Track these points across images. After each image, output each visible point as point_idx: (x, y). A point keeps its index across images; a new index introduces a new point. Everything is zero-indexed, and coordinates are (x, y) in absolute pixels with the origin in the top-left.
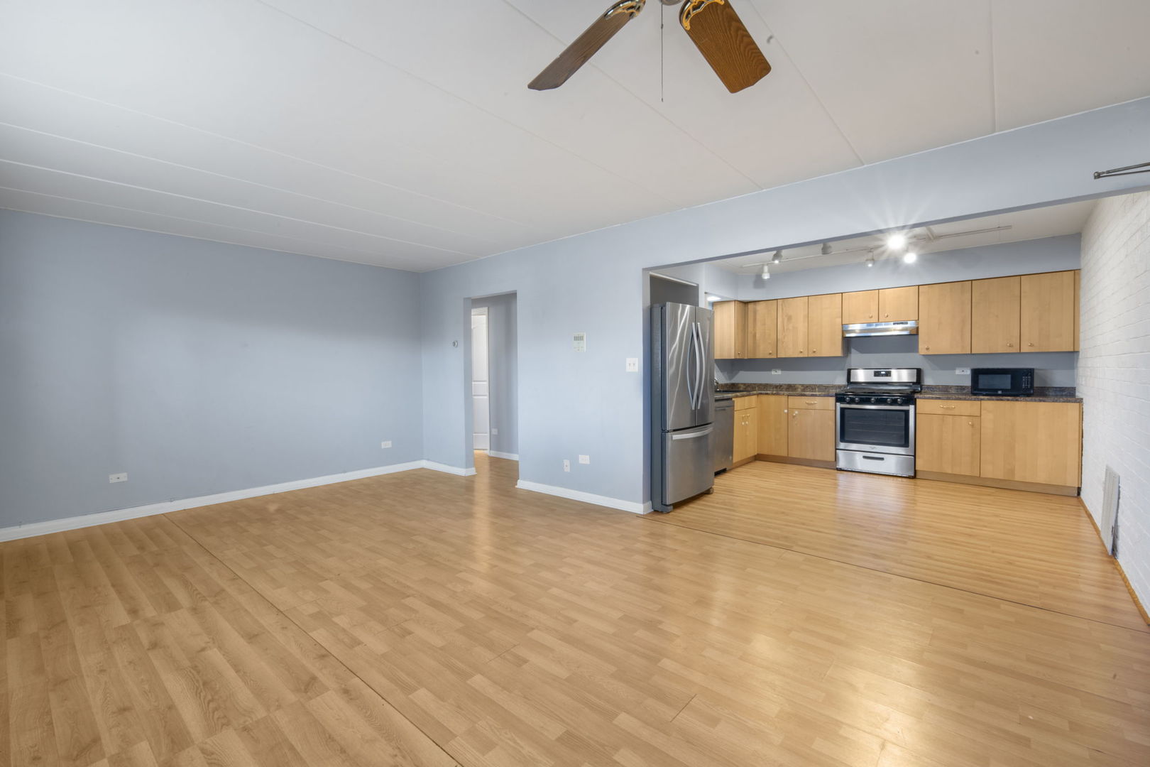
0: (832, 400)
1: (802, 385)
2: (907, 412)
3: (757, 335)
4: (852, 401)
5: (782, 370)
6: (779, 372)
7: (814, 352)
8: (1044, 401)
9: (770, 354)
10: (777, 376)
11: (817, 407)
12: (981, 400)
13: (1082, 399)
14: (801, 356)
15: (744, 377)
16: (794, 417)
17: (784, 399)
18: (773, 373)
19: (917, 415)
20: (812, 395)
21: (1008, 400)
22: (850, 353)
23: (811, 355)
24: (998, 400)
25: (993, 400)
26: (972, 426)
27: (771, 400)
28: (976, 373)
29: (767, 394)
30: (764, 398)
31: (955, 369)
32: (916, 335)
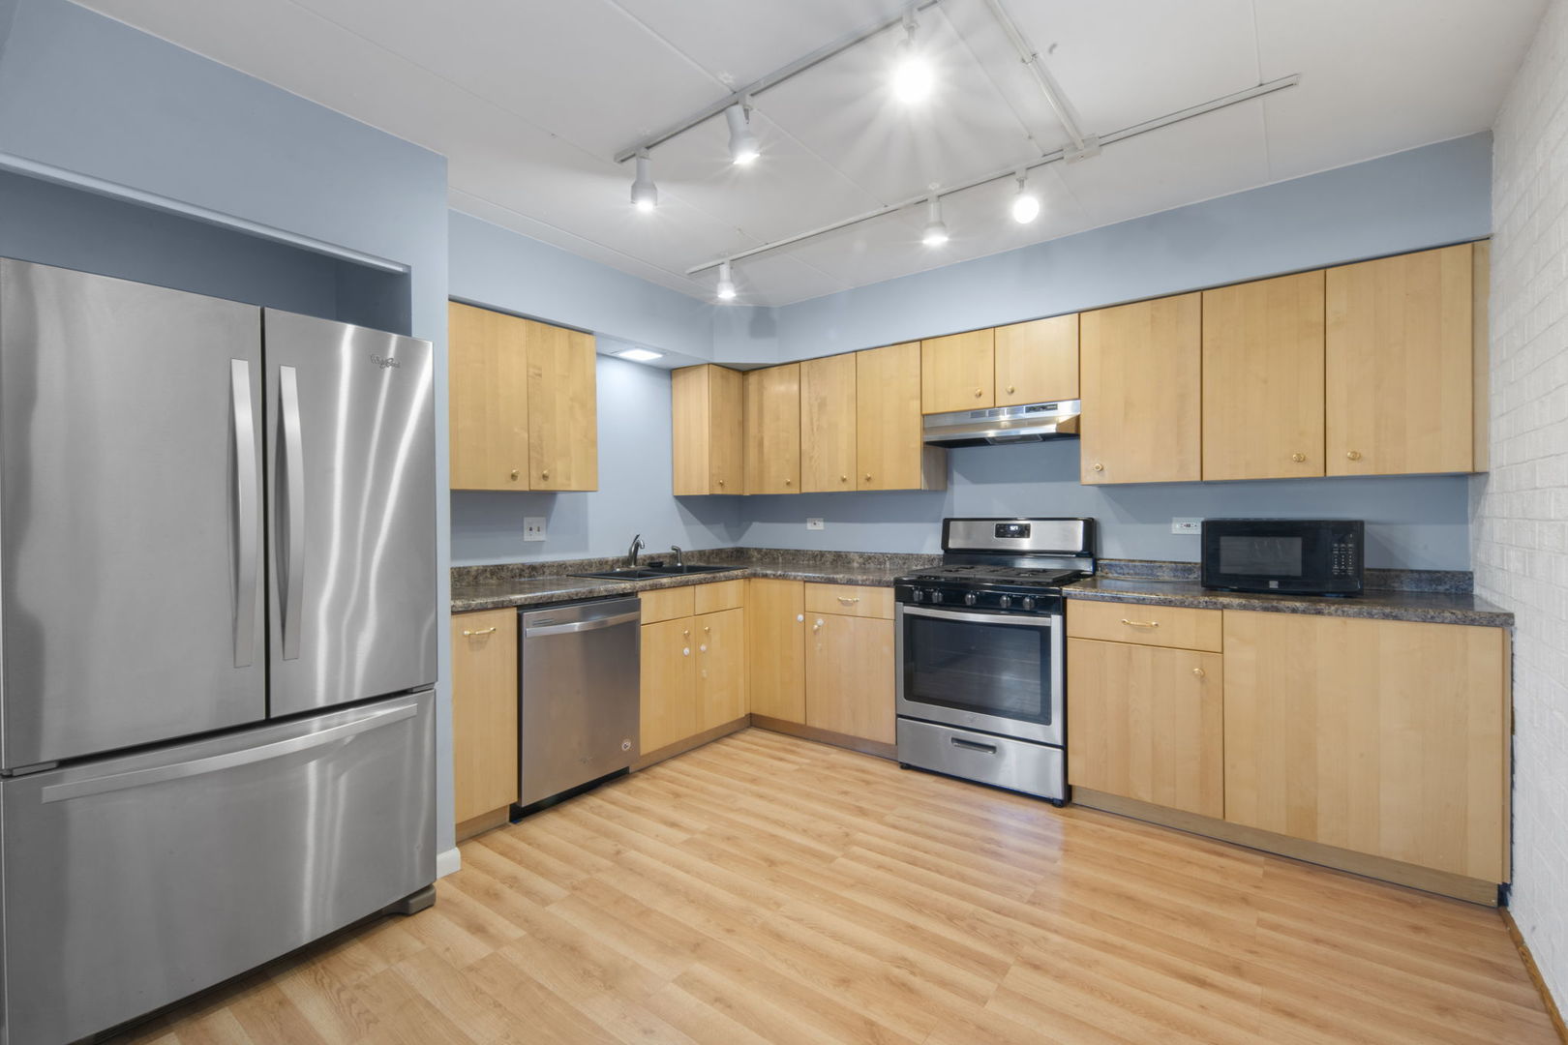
0: (889, 594)
1: (861, 555)
2: (1045, 632)
3: (766, 443)
4: (926, 602)
5: (824, 521)
6: (820, 525)
7: (868, 479)
8: (1396, 618)
9: (788, 483)
10: (816, 534)
11: (860, 610)
12: (1224, 607)
13: (1511, 616)
14: (844, 488)
15: (761, 535)
16: (816, 632)
17: (796, 587)
18: (810, 526)
19: (1069, 640)
20: (850, 583)
21: (1294, 611)
22: (952, 483)
23: (864, 487)
24: (1266, 609)
25: (1254, 609)
26: (1203, 678)
28: (1214, 532)
29: (765, 576)
30: (760, 585)
31: (1171, 522)
32: (1076, 436)
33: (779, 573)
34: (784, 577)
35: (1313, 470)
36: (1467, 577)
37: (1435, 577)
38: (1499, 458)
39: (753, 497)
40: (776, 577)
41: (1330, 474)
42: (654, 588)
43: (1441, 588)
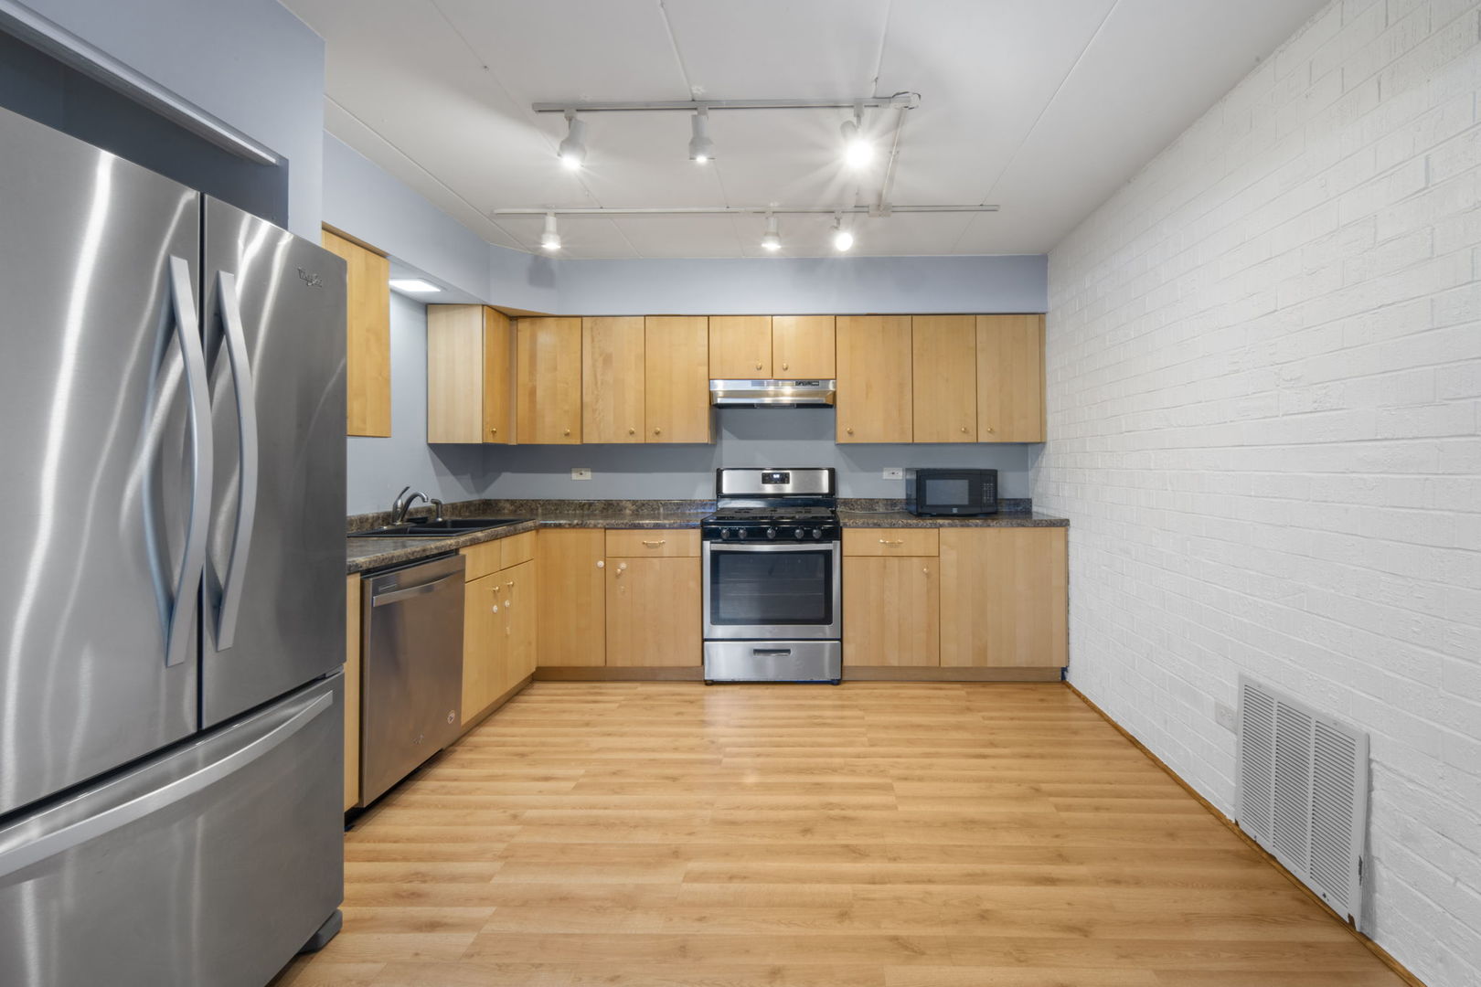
0: (695, 535)
1: (634, 502)
2: (828, 554)
3: (539, 393)
4: (734, 537)
5: (592, 471)
6: (587, 475)
7: (657, 433)
8: (1023, 526)
9: (567, 434)
10: (583, 484)
11: (666, 551)
12: (941, 526)
13: (1068, 520)
14: (632, 440)
15: (510, 486)
16: (618, 576)
17: (596, 535)
18: (575, 476)
19: (844, 558)
20: (657, 527)
21: (977, 526)
22: (721, 438)
23: (652, 440)
24: (962, 526)
25: (956, 526)
26: (928, 575)
27: (570, 542)
28: (922, 478)
29: (560, 526)
30: (553, 536)
31: (882, 471)
32: (830, 406)
33: (576, 522)
34: (582, 526)
35: (971, 439)
36: (1029, 501)
37: (1016, 502)
38: (1052, 435)
39: (520, 447)
40: (572, 526)
41: (979, 441)
42: (475, 542)
43: (1019, 509)
